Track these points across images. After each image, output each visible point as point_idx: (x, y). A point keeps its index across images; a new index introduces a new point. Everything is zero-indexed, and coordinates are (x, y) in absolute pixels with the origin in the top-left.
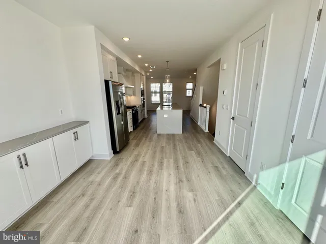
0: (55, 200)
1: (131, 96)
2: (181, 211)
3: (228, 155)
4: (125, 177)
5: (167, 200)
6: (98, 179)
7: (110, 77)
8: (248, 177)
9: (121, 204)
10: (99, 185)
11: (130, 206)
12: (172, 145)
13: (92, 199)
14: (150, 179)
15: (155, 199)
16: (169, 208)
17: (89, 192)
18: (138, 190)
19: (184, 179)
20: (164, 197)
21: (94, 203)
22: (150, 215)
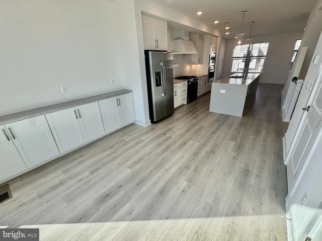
0: (98, 144)
1: (196, 64)
2: (162, 192)
3: (286, 163)
4: (144, 146)
5: (159, 177)
6: (127, 140)
7: (155, 46)
8: (286, 204)
9: (126, 164)
10: (125, 144)
11: (131, 168)
12: (213, 128)
13: (114, 152)
14: (161, 154)
15: (151, 172)
16: (155, 184)
17: (116, 147)
18: (146, 158)
19: (193, 167)
20: (160, 174)
21: (114, 155)
22: (137, 181)
